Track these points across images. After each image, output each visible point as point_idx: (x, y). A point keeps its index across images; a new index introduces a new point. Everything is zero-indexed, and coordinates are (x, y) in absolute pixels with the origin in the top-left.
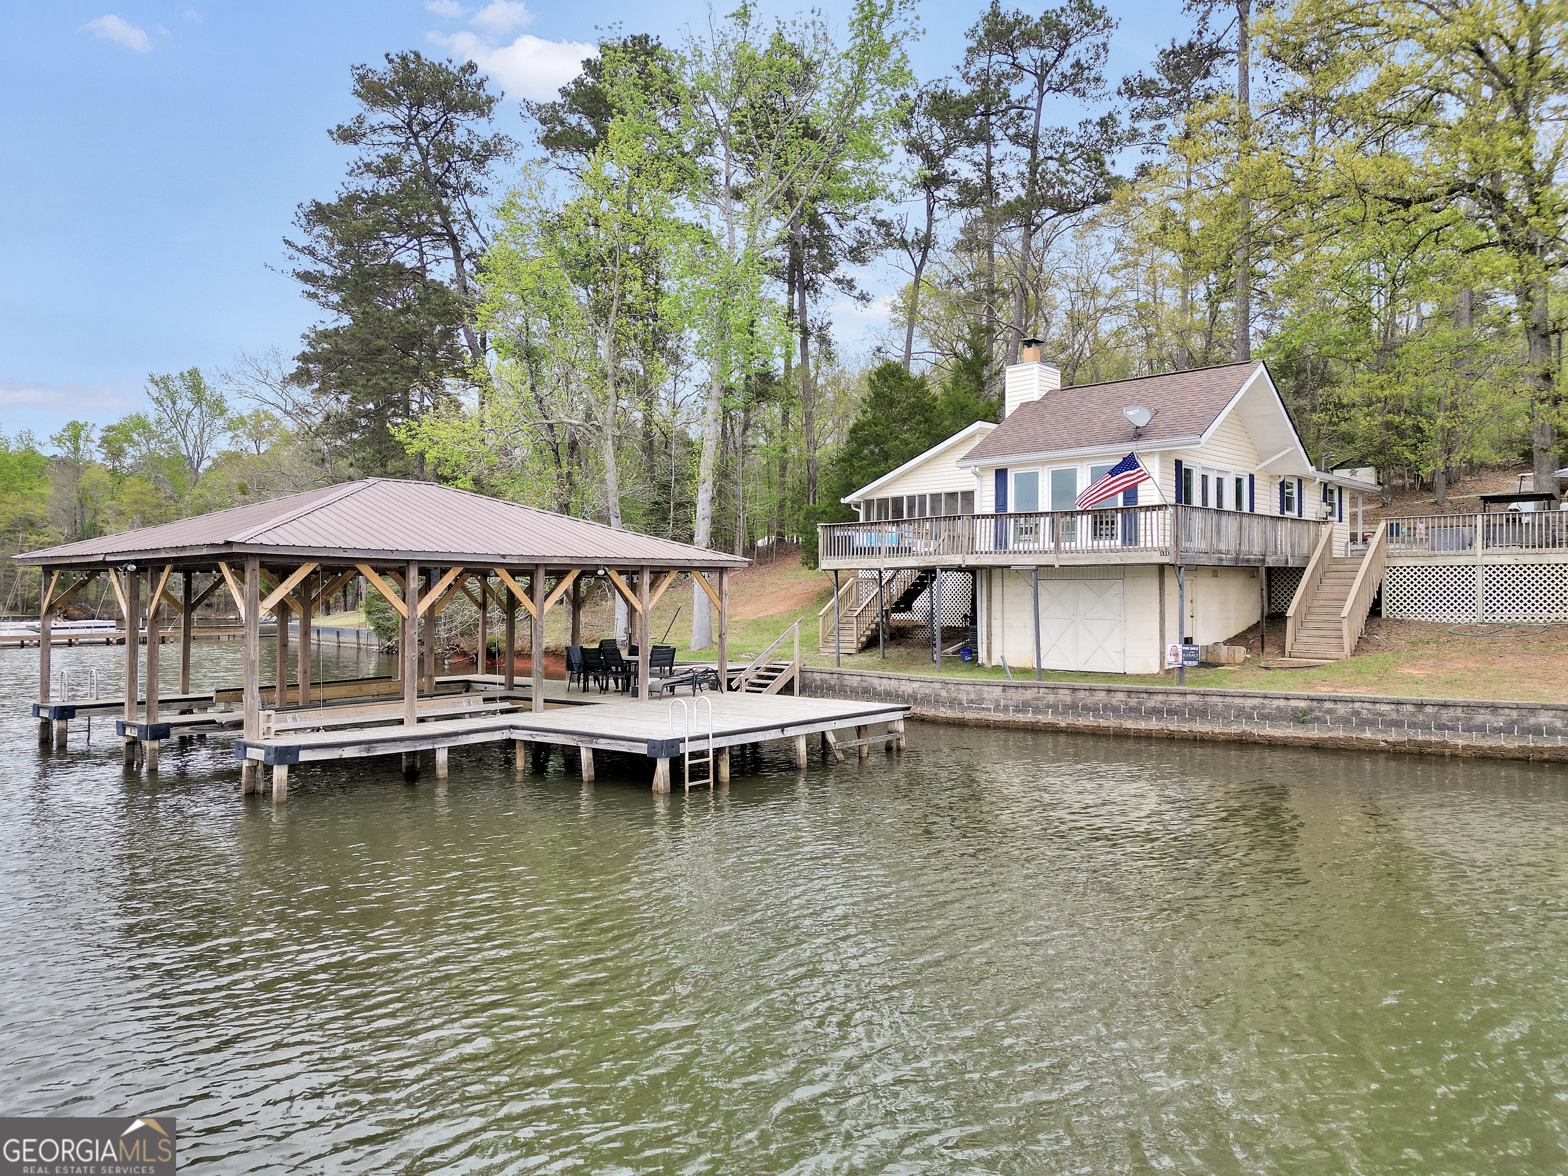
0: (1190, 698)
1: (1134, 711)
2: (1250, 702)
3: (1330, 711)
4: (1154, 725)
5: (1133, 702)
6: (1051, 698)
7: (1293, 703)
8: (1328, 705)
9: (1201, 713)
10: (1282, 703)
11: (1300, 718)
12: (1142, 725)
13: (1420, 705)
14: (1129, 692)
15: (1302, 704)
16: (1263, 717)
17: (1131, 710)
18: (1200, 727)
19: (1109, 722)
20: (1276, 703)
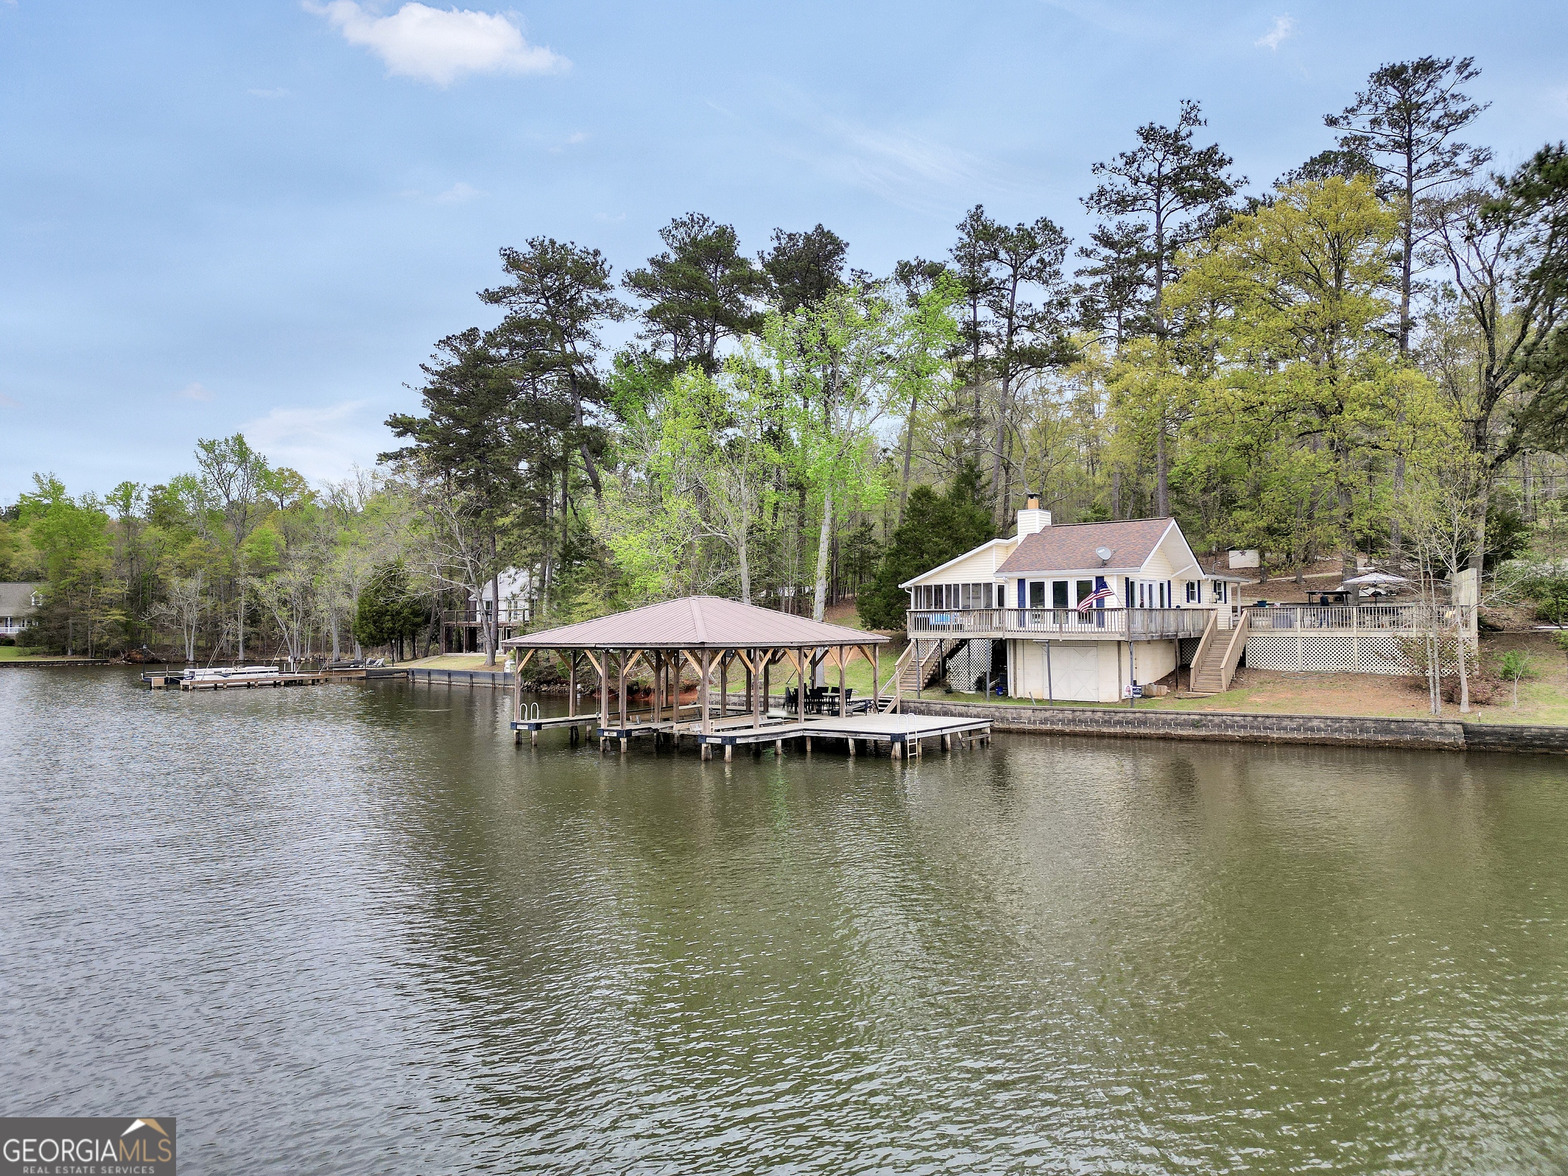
0: (1137, 715)
2: (1170, 717)
3: (1211, 721)
4: (1118, 730)
5: (1107, 717)
6: (1060, 716)
7: (1192, 717)
8: (1210, 718)
9: (1143, 723)
10: (1186, 717)
11: (1195, 725)
12: (1112, 730)
14: (1105, 712)
15: (1197, 717)
16: (1176, 725)
17: (1106, 722)
18: (1143, 730)
19: (1094, 729)
20: (1183, 717)
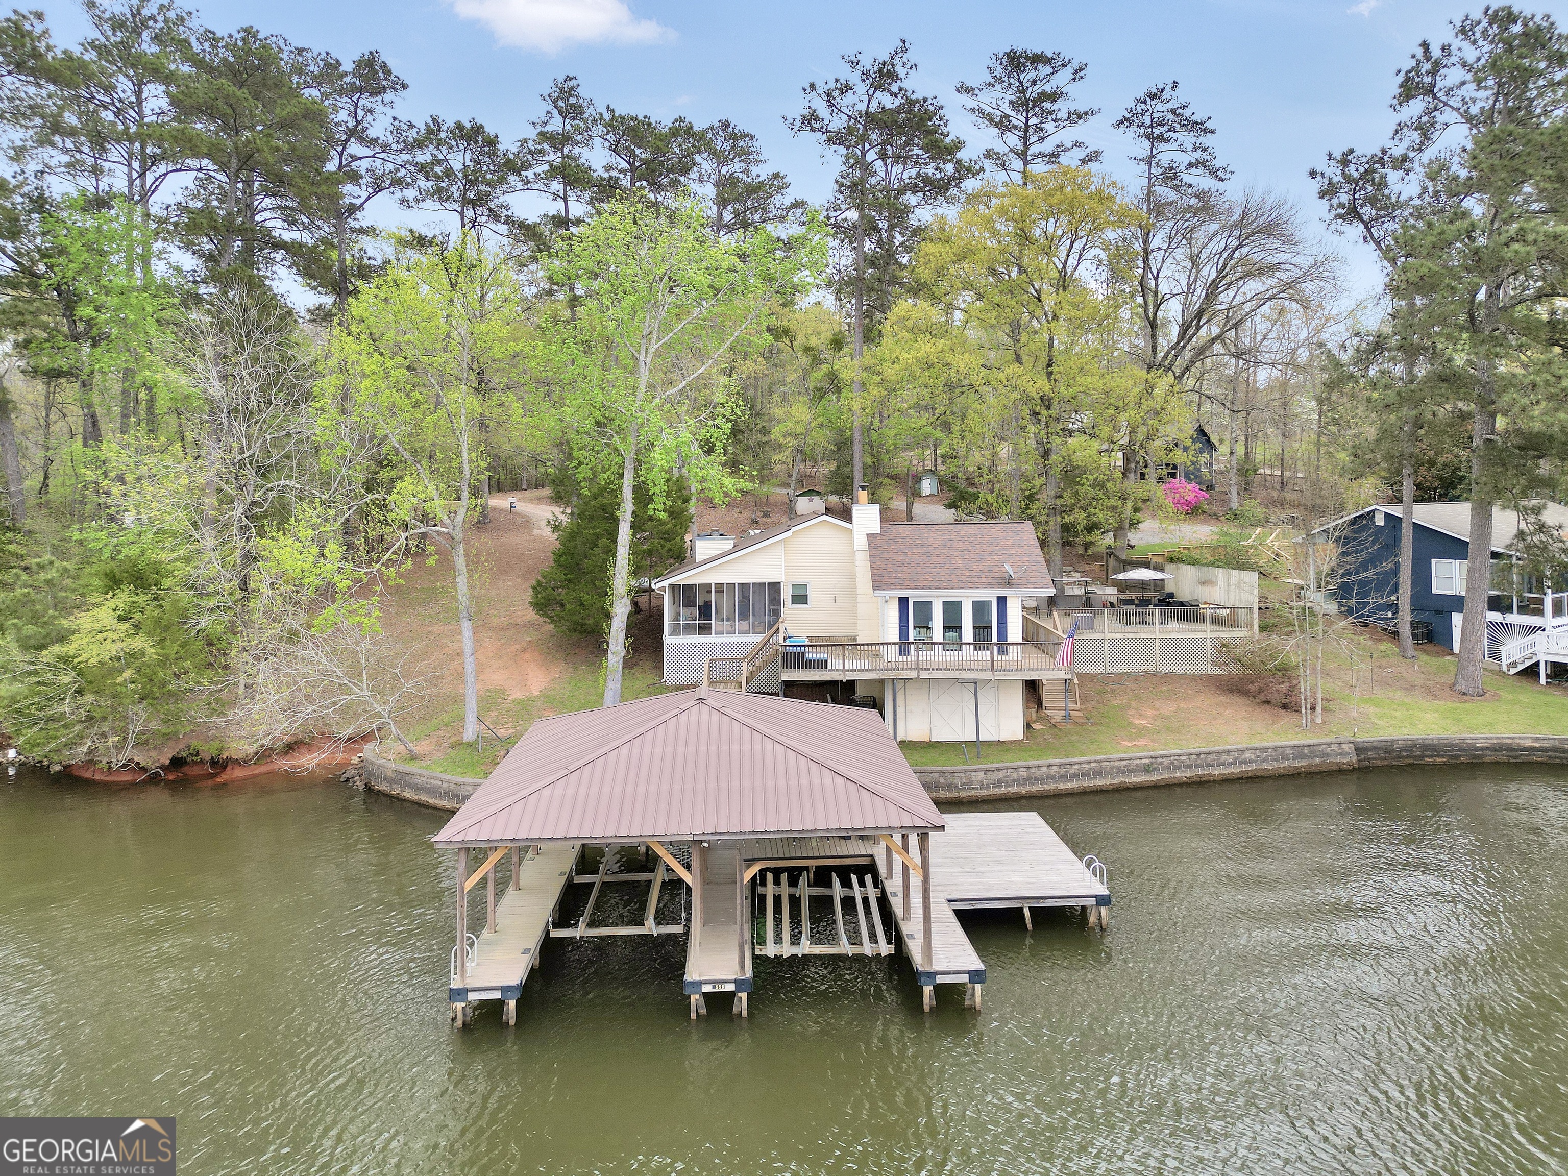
0: (1093, 765)
1: (1063, 777)
2: (1123, 763)
3: (1161, 763)
4: (1074, 785)
5: (1062, 771)
7: (1144, 761)
8: (1159, 760)
9: (1098, 773)
11: (1147, 769)
12: (1069, 785)
13: (1198, 755)
14: (1060, 765)
15: (1147, 761)
16: (1130, 771)
18: (1100, 782)
19: (1050, 787)
20: (1136, 762)
